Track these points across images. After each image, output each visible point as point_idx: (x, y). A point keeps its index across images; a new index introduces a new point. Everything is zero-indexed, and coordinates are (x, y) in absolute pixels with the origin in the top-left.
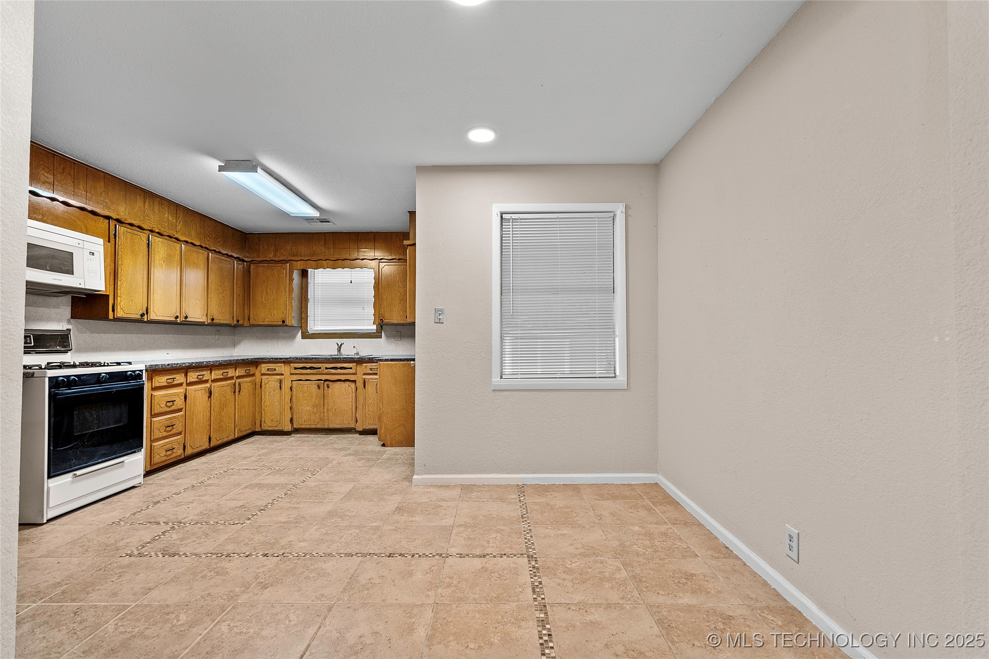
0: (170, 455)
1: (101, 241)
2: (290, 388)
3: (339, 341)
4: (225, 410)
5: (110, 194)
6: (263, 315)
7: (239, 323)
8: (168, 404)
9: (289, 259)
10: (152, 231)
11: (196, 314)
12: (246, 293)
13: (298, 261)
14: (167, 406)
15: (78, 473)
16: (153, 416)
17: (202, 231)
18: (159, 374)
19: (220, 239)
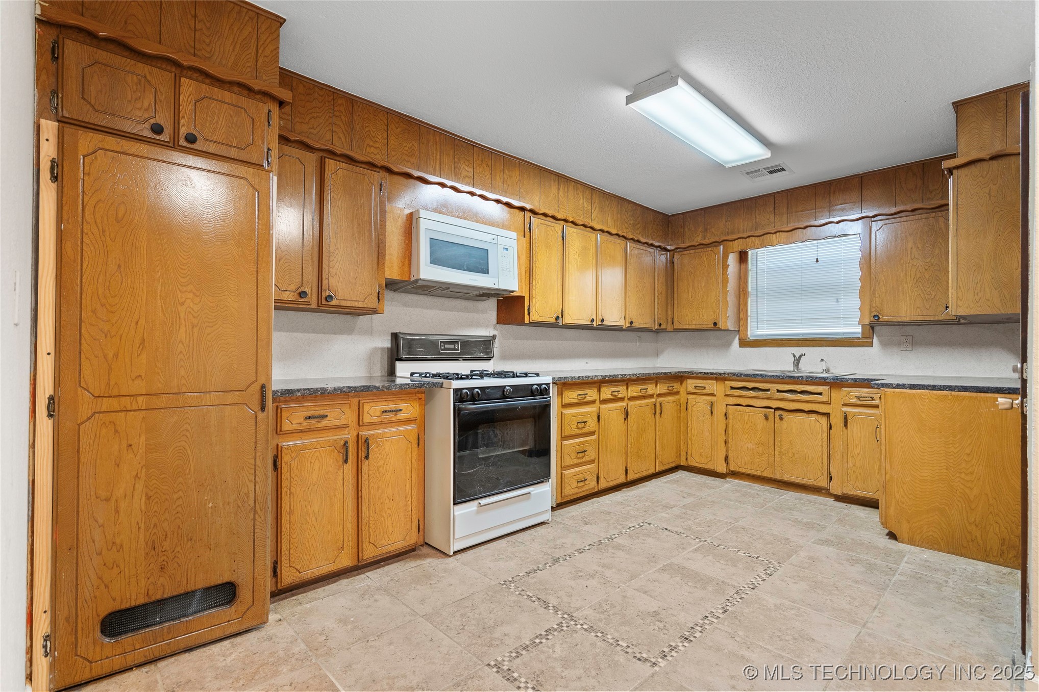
0: (582, 487)
1: (514, 235)
2: (724, 414)
3: (798, 351)
4: (644, 436)
5: (525, 183)
6: (689, 317)
7: (662, 327)
8: (580, 425)
9: (722, 239)
10: (566, 221)
11: (614, 318)
12: (669, 291)
13: (734, 240)
14: (579, 428)
15: (483, 501)
16: (564, 438)
17: (619, 216)
18: (570, 389)
19: (639, 225)
